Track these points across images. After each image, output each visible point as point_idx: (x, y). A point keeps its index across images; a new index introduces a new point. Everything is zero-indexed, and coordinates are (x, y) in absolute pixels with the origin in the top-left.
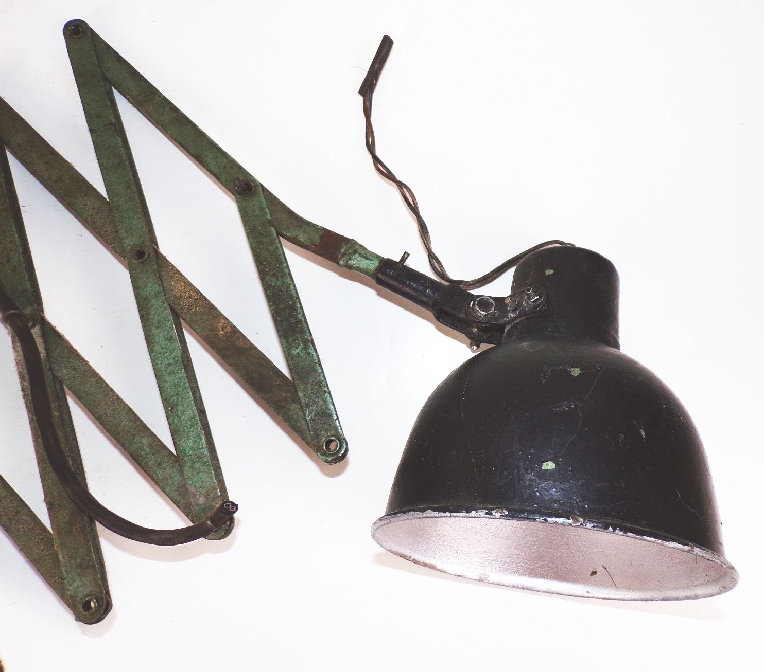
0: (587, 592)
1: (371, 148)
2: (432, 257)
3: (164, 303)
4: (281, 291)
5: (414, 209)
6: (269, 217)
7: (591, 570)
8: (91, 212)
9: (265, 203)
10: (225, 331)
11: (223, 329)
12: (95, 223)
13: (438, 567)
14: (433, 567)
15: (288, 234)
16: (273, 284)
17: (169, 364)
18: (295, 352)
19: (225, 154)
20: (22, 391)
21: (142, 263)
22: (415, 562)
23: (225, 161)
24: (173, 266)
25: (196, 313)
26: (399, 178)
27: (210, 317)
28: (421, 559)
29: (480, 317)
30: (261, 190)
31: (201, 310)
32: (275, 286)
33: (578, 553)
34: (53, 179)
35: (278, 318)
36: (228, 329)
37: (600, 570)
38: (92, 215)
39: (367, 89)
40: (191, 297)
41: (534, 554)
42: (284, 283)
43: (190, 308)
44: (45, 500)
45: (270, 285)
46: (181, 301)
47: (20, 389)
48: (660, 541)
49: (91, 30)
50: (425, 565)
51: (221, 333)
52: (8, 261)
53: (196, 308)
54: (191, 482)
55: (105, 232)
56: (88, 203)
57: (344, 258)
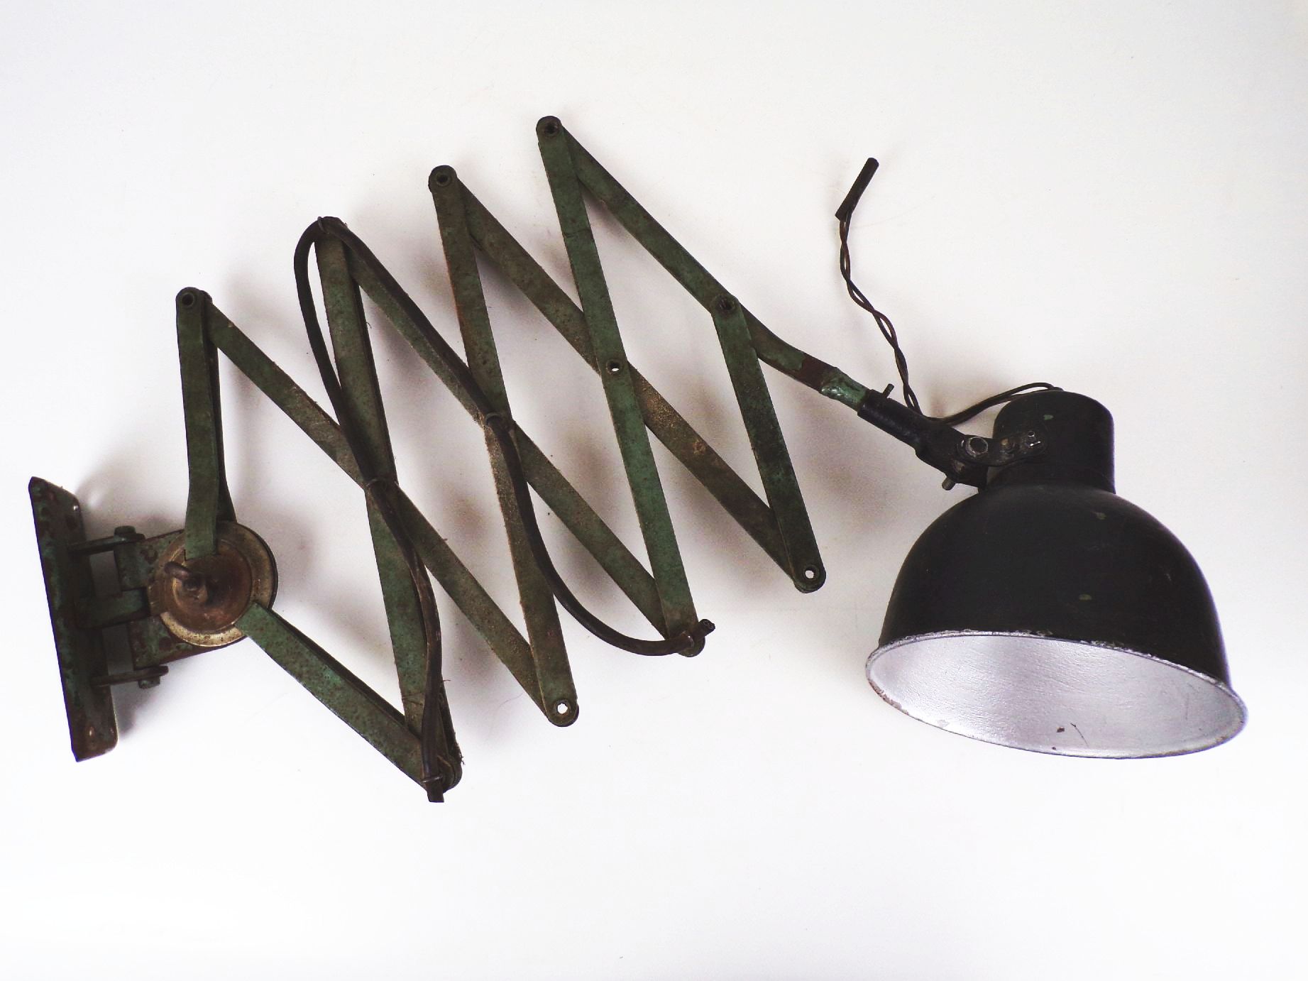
0: (1054, 748)
1: (846, 273)
2: (907, 391)
3: (640, 418)
5: (892, 340)
6: (750, 338)
7: (1058, 727)
8: (563, 318)
9: (745, 323)
10: (698, 451)
11: (698, 448)
12: (567, 330)
13: (903, 708)
14: (898, 707)
15: (769, 357)
16: (754, 407)
17: (645, 479)
18: (776, 477)
19: (701, 268)
20: (498, 493)
22: (885, 699)
23: (702, 275)
24: (645, 380)
25: (671, 430)
26: (876, 308)
27: (685, 435)
28: (891, 697)
29: (972, 456)
30: (741, 309)
31: (676, 427)
32: (755, 409)
33: (1043, 710)
34: (526, 282)
35: (759, 442)
36: (703, 448)
37: (1068, 728)
38: (564, 322)
39: (845, 212)
40: (665, 413)
41: (994, 706)
43: (666, 425)
44: (521, 602)
45: (751, 407)
46: (656, 416)
47: (496, 492)
48: (1191, 671)
49: (564, 128)
50: (892, 703)
51: (696, 452)
52: (485, 363)
53: (670, 424)
54: (667, 598)
55: (578, 340)
56: (560, 309)
57: (827, 386)
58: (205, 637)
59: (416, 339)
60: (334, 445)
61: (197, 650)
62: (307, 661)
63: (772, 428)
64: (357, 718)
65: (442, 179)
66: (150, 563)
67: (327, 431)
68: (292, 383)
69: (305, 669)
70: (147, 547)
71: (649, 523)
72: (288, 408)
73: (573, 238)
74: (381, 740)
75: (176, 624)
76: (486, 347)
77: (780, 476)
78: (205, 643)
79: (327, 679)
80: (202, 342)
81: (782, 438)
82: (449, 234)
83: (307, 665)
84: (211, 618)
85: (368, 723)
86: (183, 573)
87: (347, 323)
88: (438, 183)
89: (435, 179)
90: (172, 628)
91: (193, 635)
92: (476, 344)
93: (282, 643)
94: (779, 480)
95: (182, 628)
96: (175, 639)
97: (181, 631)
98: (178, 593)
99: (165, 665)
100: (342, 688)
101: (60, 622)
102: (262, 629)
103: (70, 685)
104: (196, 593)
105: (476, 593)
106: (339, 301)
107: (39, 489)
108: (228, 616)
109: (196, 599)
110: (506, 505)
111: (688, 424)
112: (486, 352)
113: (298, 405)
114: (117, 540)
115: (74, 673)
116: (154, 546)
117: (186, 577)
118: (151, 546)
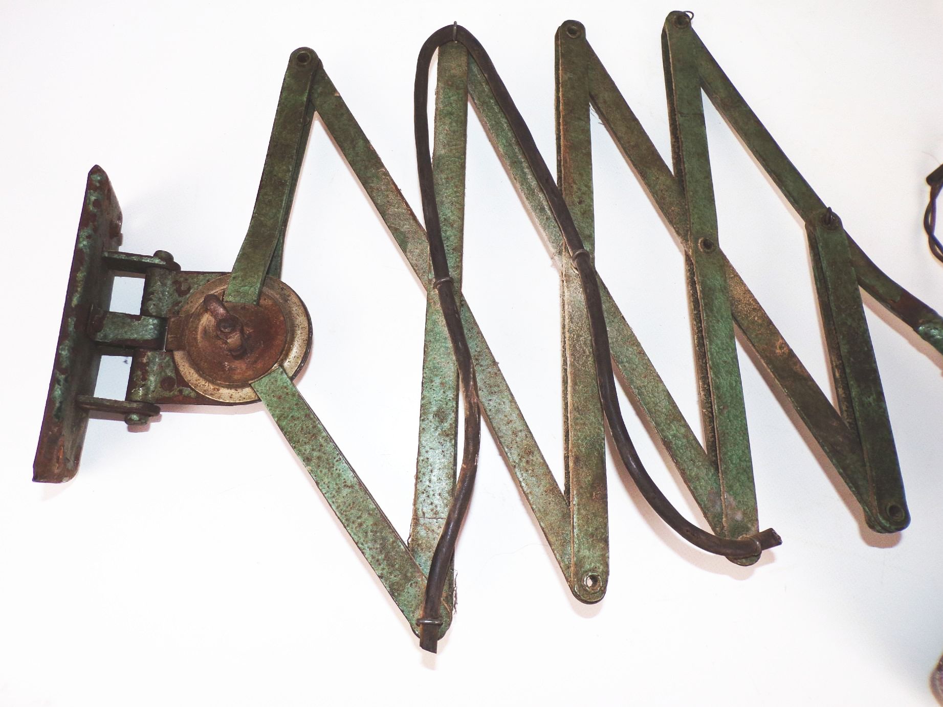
3: (727, 300)
4: (857, 334)
6: (850, 257)
8: (662, 187)
10: (783, 351)
11: (781, 348)
12: (664, 199)
16: (849, 323)
18: (866, 400)
21: (708, 253)
24: (733, 267)
25: (753, 322)
27: (768, 332)
31: (760, 321)
32: (850, 326)
36: (786, 350)
38: (662, 191)
39: (939, 178)
40: (750, 304)
42: (860, 327)
43: (749, 315)
46: (739, 304)
51: (778, 351)
53: (754, 317)
54: (731, 493)
55: (673, 211)
56: (661, 178)
57: (927, 325)
58: (214, 389)
59: (515, 162)
60: (407, 235)
61: (201, 400)
62: (321, 446)
63: (866, 349)
64: (360, 525)
65: (572, 32)
66: (180, 296)
67: (405, 220)
68: (382, 166)
69: (315, 454)
70: (182, 279)
71: (723, 408)
72: (371, 187)
73: (687, 118)
74: (381, 557)
75: (187, 365)
76: (584, 189)
77: (871, 399)
78: (211, 395)
79: (338, 471)
80: (305, 99)
81: (875, 362)
82: (569, 78)
83: (319, 450)
84: (231, 369)
85: (370, 534)
86: (221, 311)
87: (454, 124)
88: (567, 33)
89: (566, 29)
90: (181, 369)
91: (202, 382)
92: (575, 183)
93: (298, 418)
94: (870, 404)
95: (192, 371)
96: (181, 381)
97: (189, 373)
98: (205, 331)
99: (158, 405)
100: (352, 487)
101: (71, 321)
102: (280, 398)
103: (58, 392)
104: (227, 335)
105: (520, 428)
106: (451, 103)
107: (99, 178)
108: (250, 373)
109: (226, 343)
110: (574, 346)
111: (772, 322)
112: (584, 194)
113: (383, 188)
114: (157, 261)
115: (66, 380)
116: (190, 280)
117: (222, 315)
118: (186, 280)
